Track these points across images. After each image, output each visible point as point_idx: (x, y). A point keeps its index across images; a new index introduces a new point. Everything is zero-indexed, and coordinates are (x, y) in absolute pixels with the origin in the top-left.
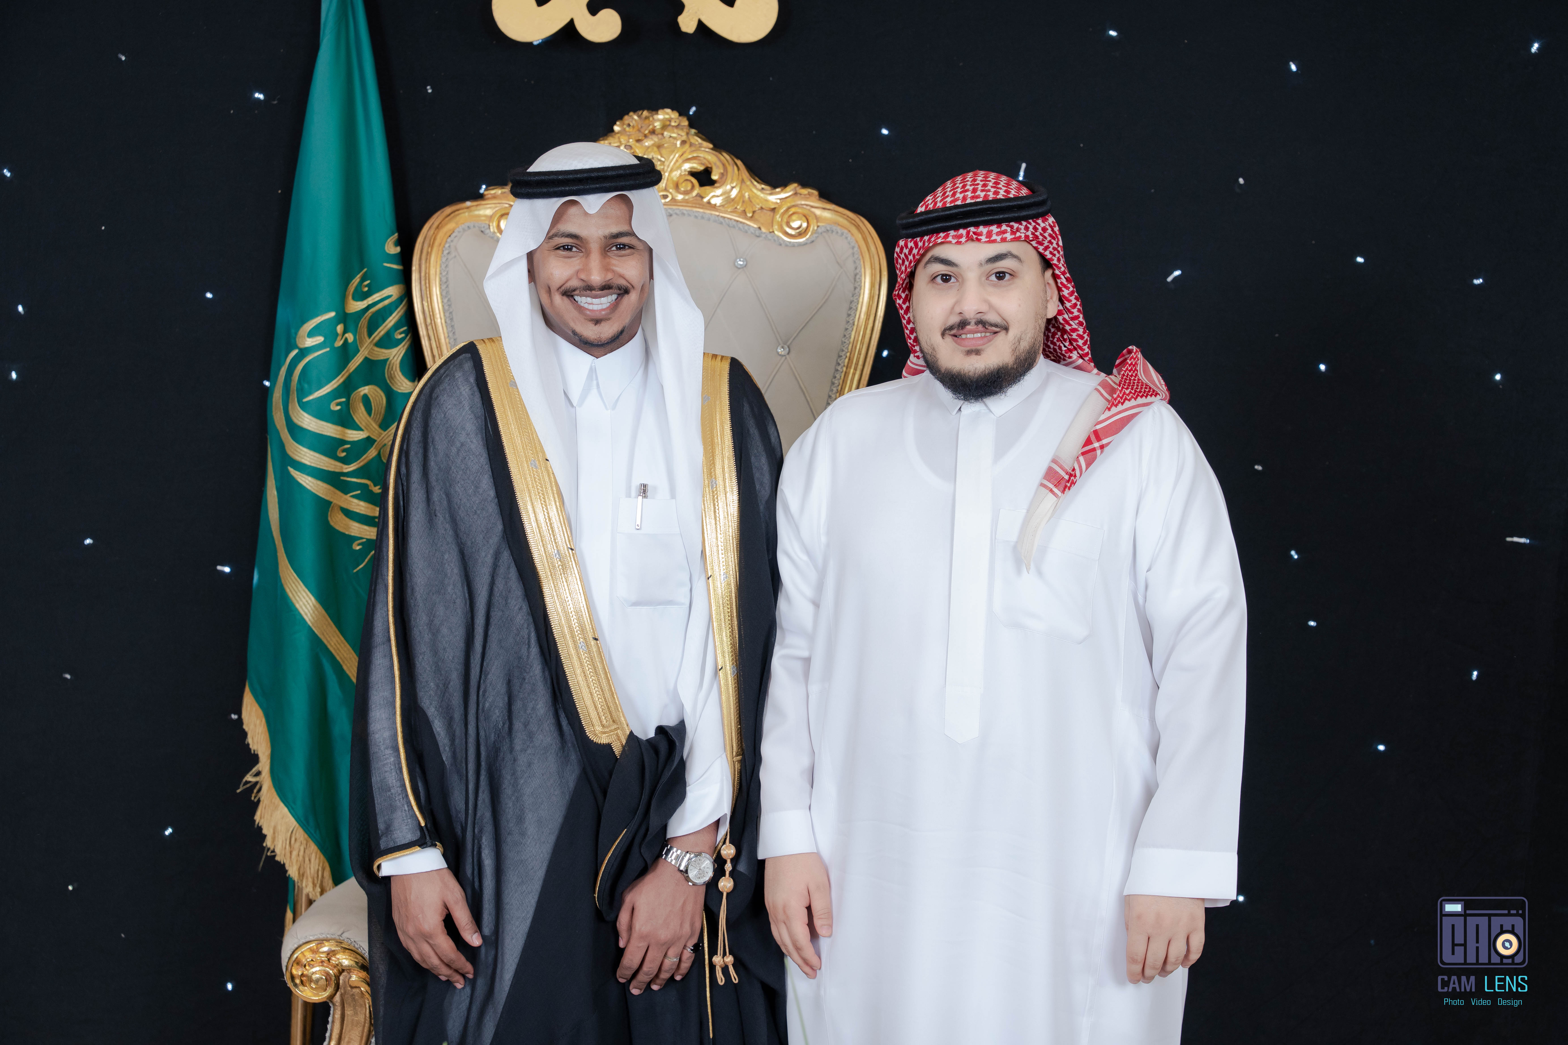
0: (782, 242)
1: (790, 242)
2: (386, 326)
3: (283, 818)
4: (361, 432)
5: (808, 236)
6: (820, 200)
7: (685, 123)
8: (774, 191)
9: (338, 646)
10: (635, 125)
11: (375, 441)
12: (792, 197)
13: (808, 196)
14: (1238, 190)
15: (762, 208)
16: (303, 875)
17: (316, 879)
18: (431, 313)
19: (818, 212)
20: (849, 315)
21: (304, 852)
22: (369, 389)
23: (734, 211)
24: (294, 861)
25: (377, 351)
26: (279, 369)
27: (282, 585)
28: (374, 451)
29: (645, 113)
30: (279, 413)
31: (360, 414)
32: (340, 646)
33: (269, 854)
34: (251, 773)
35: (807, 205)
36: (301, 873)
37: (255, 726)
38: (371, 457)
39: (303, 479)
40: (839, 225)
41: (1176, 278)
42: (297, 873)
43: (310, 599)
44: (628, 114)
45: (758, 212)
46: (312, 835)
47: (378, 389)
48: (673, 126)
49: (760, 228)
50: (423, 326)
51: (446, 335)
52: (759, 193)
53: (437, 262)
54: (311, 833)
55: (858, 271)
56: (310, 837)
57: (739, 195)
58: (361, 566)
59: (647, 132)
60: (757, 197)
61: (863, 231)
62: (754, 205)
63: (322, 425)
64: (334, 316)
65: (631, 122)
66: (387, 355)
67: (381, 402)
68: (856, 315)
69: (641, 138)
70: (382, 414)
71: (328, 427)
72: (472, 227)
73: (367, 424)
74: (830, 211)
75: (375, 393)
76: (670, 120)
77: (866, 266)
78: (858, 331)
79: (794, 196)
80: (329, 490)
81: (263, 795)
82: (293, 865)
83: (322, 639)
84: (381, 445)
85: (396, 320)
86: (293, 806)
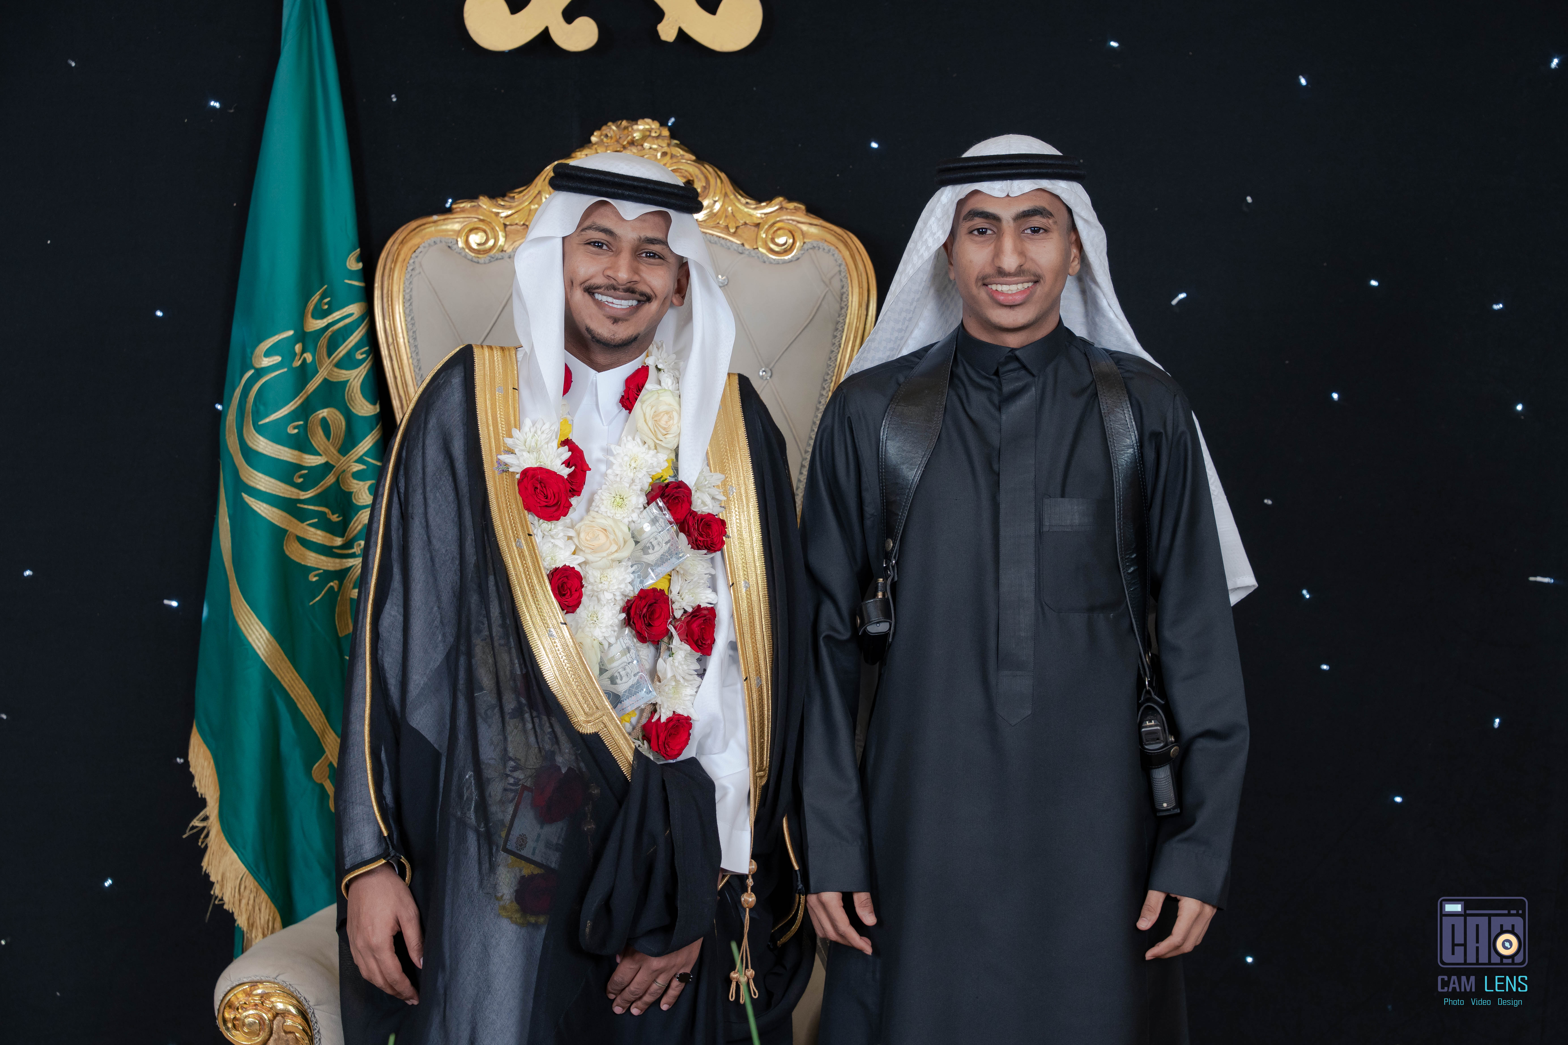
0: (766, 259)
1: (774, 260)
2: (346, 346)
3: (232, 864)
4: (319, 457)
5: (793, 254)
6: (807, 215)
7: (666, 133)
8: (758, 205)
9: (292, 682)
10: (613, 135)
11: (334, 467)
12: (777, 212)
13: (794, 211)
14: (1247, 207)
15: (745, 224)
16: (253, 925)
17: (266, 930)
18: (393, 332)
19: (805, 228)
20: (835, 337)
21: (254, 901)
22: (328, 412)
23: (716, 226)
24: (244, 910)
25: (336, 372)
26: (234, 390)
27: (234, 618)
28: (332, 477)
29: (624, 123)
31: (318, 439)
32: (295, 682)
33: (216, 902)
34: (197, 818)
35: (793, 220)
36: (251, 922)
37: (203, 768)
38: (329, 484)
39: (258, 506)
40: (826, 241)
41: (1181, 301)
42: (246, 922)
43: (263, 632)
44: (606, 124)
45: (741, 227)
46: (263, 883)
47: (338, 413)
48: (654, 137)
49: (743, 244)
50: (385, 344)
51: (409, 356)
52: (742, 207)
53: (400, 279)
54: (261, 880)
55: (844, 290)
56: (260, 885)
57: (722, 210)
58: (317, 599)
59: (625, 143)
60: (741, 211)
61: (851, 248)
62: (737, 220)
63: (279, 449)
64: (293, 335)
65: (610, 132)
66: (347, 376)
67: (340, 426)
68: (842, 337)
69: (618, 149)
70: (341, 439)
71: (285, 451)
72: (438, 242)
73: (325, 449)
74: (817, 227)
75: (335, 416)
76: (650, 131)
77: (854, 285)
78: (844, 354)
79: (779, 211)
80: (285, 517)
81: (211, 841)
82: (242, 914)
83: (276, 676)
84: (340, 471)
85: (357, 340)
86: (243, 851)
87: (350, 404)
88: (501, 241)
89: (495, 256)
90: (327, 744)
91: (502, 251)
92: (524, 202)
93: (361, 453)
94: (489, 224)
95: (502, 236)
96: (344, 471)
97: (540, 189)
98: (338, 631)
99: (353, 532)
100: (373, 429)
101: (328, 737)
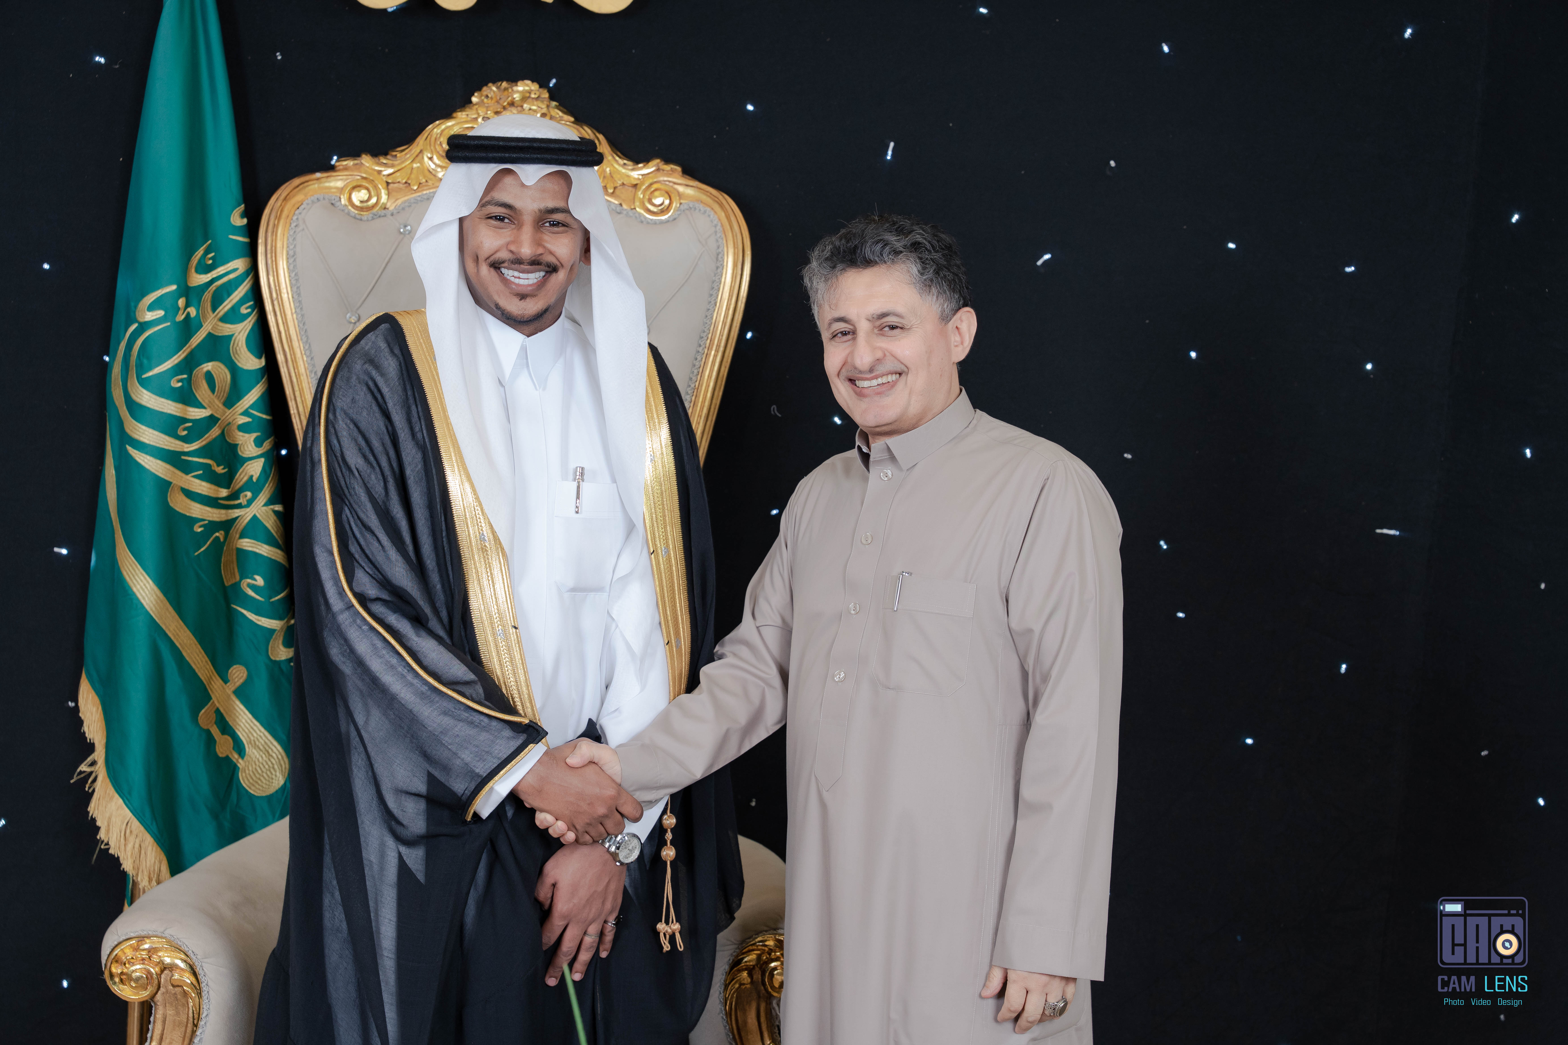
0: (643, 219)
1: (652, 220)
2: (231, 301)
3: (117, 810)
4: (204, 410)
5: (670, 214)
6: (683, 176)
7: (546, 95)
8: (636, 167)
9: (178, 631)
10: (493, 96)
11: (219, 419)
12: (654, 173)
13: (671, 172)
14: (1108, 173)
15: (623, 184)
16: (138, 869)
17: (152, 873)
18: (277, 288)
19: (681, 189)
20: (711, 295)
21: (140, 845)
22: (213, 366)
25: (221, 326)
26: (119, 344)
27: (119, 568)
28: (217, 429)
29: (504, 84)
30: (118, 389)
31: (202, 392)
32: (180, 631)
33: (102, 847)
34: (85, 763)
35: (670, 182)
36: (136, 866)
37: (92, 713)
38: (214, 436)
39: (142, 458)
40: (701, 202)
41: (1046, 262)
42: (132, 866)
43: (148, 582)
44: (486, 85)
45: (619, 188)
46: (149, 827)
47: (223, 367)
48: (533, 98)
49: (621, 205)
50: (269, 300)
51: (294, 311)
52: (621, 169)
53: (284, 235)
54: (147, 825)
55: (720, 250)
56: (146, 829)
58: (202, 549)
59: (505, 104)
60: (619, 172)
61: (727, 209)
63: (162, 402)
64: (175, 290)
65: (490, 93)
66: (232, 330)
67: (225, 379)
68: (718, 295)
69: (499, 110)
70: (226, 391)
71: (168, 404)
72: (322, 199)
73: (210, 402)
74: (693, 188)
75: (220, 370)
76: (530, 92)
77: (729, 246)
78: (719, 312)
79: (656, 172)
80: (169, 470)
81: (98, 785)
82: (127, 858)
83: (161, 625)
84: (225, 424)
85: (241, 294)
86: (129, 797)
87: (235, 357)
88: (384, 198)
89: (378, 213)
90: (213, 690)
91: (385, 208)
92: (406, 160)
93: (247, 406)
94: (372, 181)
95: (385, 194)
96: (229, 423)
97: (422, 148)
98: (225, 580)
99: (238, 483)
100: (258, 383)
101: (215, 683)
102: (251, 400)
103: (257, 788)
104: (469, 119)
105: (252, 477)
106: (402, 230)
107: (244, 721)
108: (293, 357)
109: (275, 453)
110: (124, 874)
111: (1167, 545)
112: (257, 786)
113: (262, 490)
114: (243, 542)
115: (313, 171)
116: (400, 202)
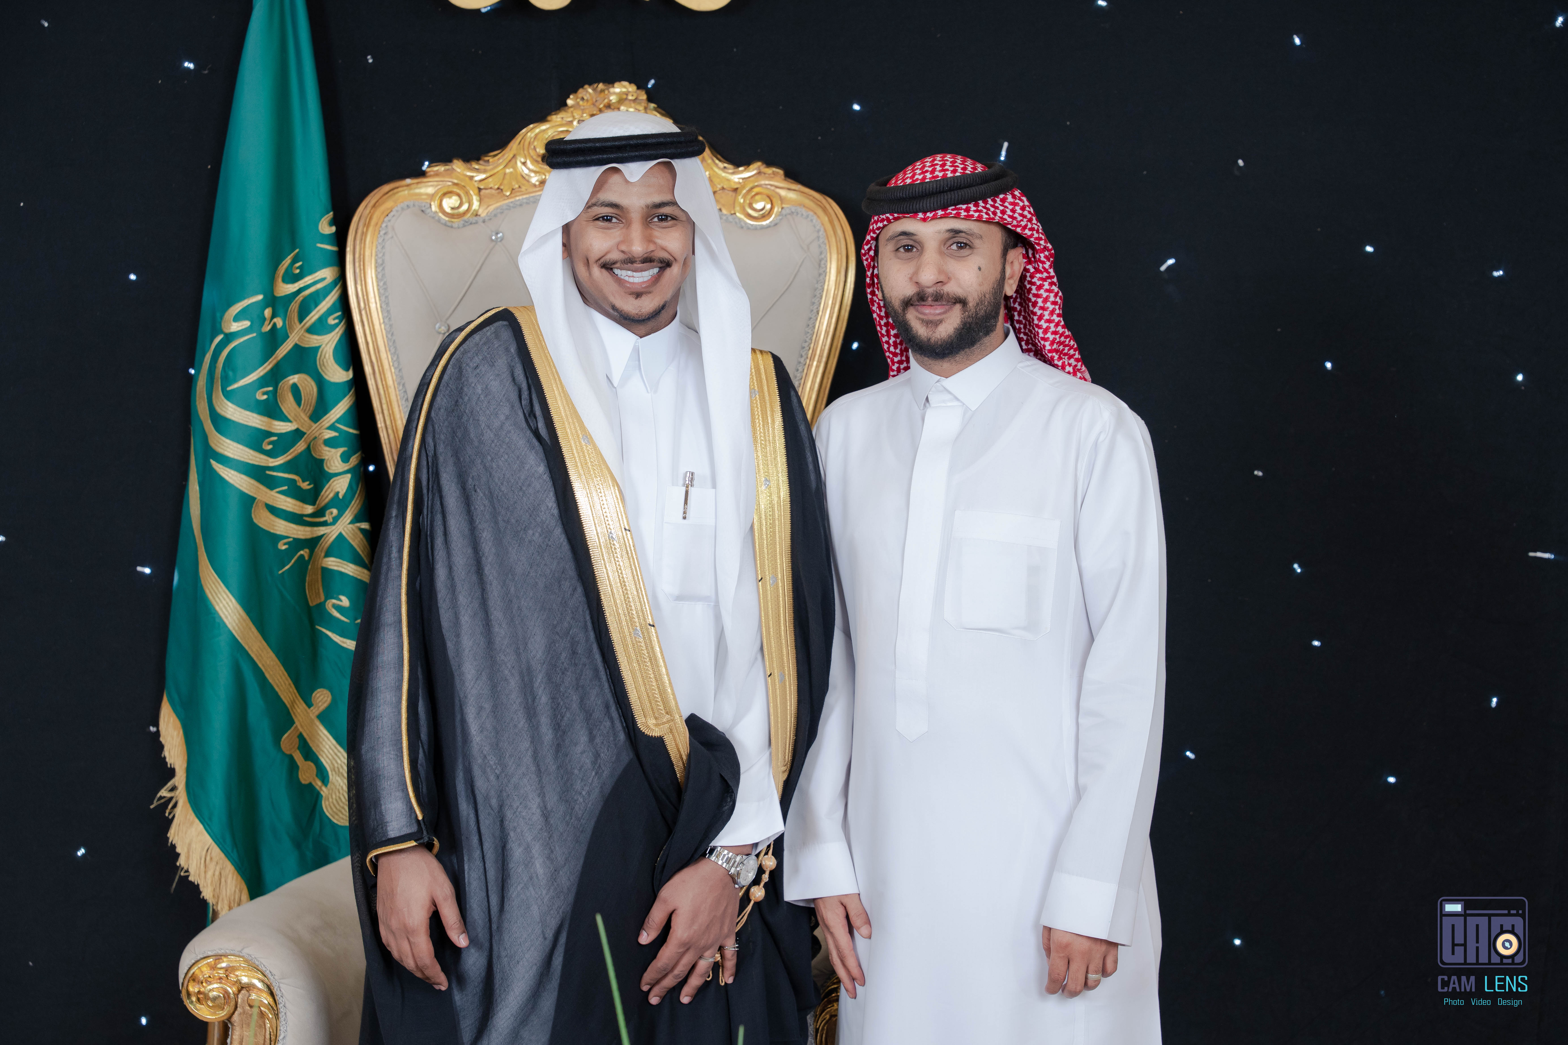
0: (743, 225)
1: (752, 225)
2: (318, 311)
3: (198, 835)
4: (289, 424)
5: (771, 219)
6: (785, 180)
7: (643, 96)
8: (736, 170)
9: (260, 652)
10: (589, 98)
11: (305, 434)
12: (755, 176)
13: (772, 176)
14: (1233, 173)
15: (723, 188)
16: (218, 897)
17: (232, 902)
18: (365, 297)
19: (783, 193)
20: (813, 303)
21: (221, 872)
22: (299, 378)
25: (308, 338)
26: (204, 356)
27: (201, 586)
28: (303, 444)
29: (601, 86)
30: (202, 402)
31: (288, 405)
32: (263, 652)
33: (182, 874)
34: (165, 788)
35: (771, 185)
36: (216, 894)
37: (173, 737)
38: (299, 451)
39: (226, 472)
41: (1169, 267)
42: (212, 894)
43: (231, 600)
44: (582, 87)
46: (229, 854)
47: (309, 379)
48: (630, 100)
50: (357, 310)
51: (382, 321)
52: (720, 172)
53: (373, 243)
54: (227, 851)
55: (823, 256)
56: (227, 856)
58: (287, 567)
59: (601, 106)
60: (719, 176)
61: (830, 213)
62: (715, 185)
63: (247, 415)
64: (262, 299)
65: (586, 95)
66: (319, 341)
67: (312, 392)
68: (820, 304)
69: (595, 112)
70: (312, 405)
71: (253, 417)
72: (411, 206)
73: (296, 416)
74: (795, 192)
75: (306, 382)
76: (627, 94)
77: (832, 251)
78: (822, 321)
79: (757, 175)
80: (253, 485)
81: (178, 811)
82: (207, 885)
83: (243, 645)
84: (311, 438)
85: (329, 305)
86: (209, 823)
87: (322, 369)
88: (476, 205)
89: (469, 220)
90: (296, 714)
91: (477, 215)
92: (499, 165)
93: (334, 420)
94: (463, 187)
95: (477, 200)
96: (315, 438)
97: (515, 152)
98: (309, 600)
99: (324, 500)
100: (345, 396)
101: (298, 707)
102: (338, 413)
103: (340, 817)
104: (564, 122)
105: (338, 493)
106: (494, 238)
107: (327, 747)
108: (381, 368)
109: (362, 469)
110: (204, 903)
111: (1301, 568)
112: (341, 815)
113: (348, 507)
114: (328, 561)
115: (403, 177)
116: (492, 208)
